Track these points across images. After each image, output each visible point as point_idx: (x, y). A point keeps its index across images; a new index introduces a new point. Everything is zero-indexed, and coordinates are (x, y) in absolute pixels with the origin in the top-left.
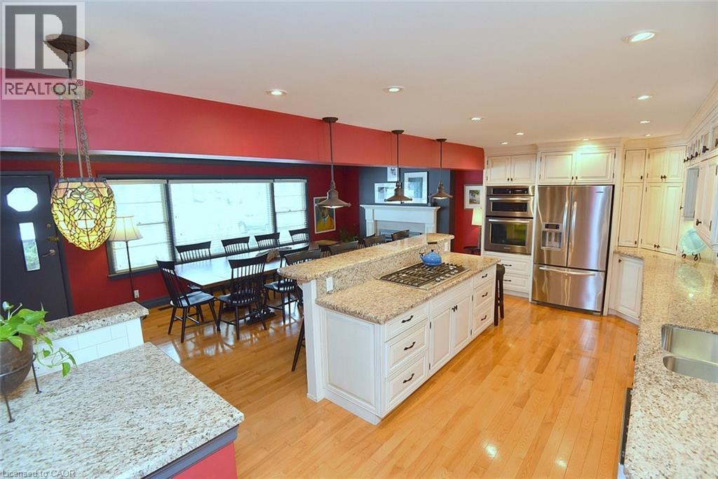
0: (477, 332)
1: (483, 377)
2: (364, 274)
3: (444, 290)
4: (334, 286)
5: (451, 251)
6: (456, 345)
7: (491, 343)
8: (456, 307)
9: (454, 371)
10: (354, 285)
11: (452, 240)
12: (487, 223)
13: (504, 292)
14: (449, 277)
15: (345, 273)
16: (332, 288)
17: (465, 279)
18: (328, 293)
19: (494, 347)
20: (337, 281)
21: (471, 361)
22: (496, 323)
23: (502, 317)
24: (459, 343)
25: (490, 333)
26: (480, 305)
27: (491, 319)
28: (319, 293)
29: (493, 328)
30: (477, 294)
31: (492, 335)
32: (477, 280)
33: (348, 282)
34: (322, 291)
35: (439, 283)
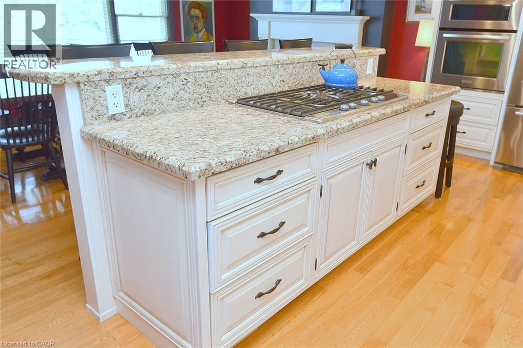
0: (406, 207)
1: (410, 284)
2: (203, 90)
3: (354, 127)
4: (126, 105)
5: (378, 75)
6: (370, 228)
7: (427, 225)
8: (375, 162)
9: (362, 270)
10: (180, 109)
11: (380, 56)
12: (440, 39)
13: (456, 151)
14: (366, 105)
15: (155, 81)
16: (122, 109)
17: (397, 113)
18: (113, 118)
19: (432, 232)
20: (135, 97)
21: (393, 253)
22: (438, 194)
23: (448, 184)
24: (373, 226)
25: (426, 209)
26: (417, 163)
27: (431, 188)
28: (88, 116)
29: (433, 201)
30: (415, 144)
31: (431, 212)
32: (416, 120)
33: (164, 101)
34: (95, 112)
35: (345, 113)
